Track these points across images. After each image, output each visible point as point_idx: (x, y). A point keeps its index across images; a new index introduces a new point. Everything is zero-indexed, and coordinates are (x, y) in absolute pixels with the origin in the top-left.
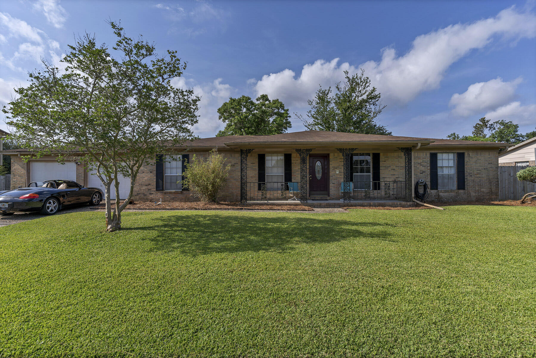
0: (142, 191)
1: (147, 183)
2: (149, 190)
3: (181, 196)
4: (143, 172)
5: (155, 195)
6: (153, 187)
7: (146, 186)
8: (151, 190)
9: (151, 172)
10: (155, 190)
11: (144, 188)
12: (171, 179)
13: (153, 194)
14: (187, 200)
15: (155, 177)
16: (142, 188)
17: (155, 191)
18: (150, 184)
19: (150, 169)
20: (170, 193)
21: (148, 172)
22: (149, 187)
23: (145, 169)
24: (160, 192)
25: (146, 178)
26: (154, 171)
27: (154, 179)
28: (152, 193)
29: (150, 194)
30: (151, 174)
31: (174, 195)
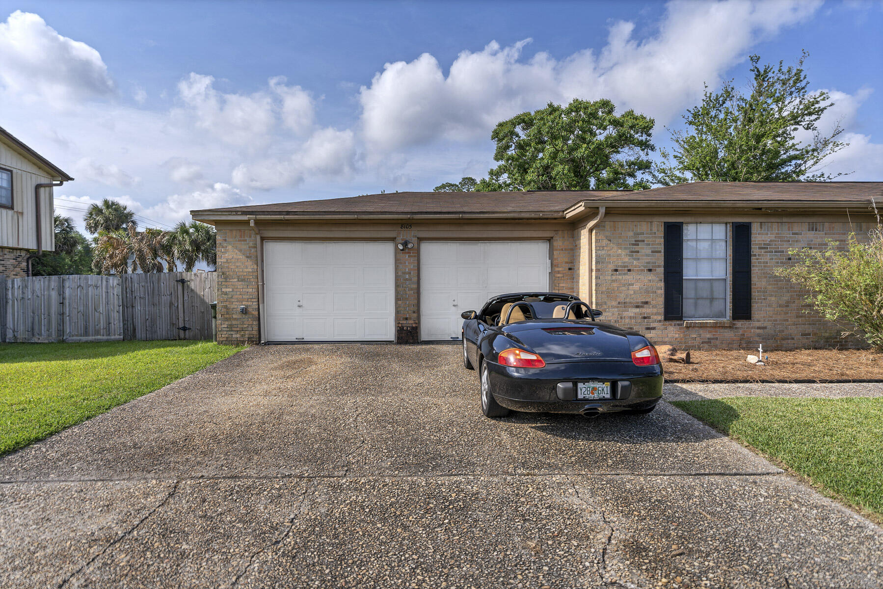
0: (627, 321)
1: (640, 299)
2: (645, 318)
3: (728, 334)
4: (629, 270)
5: (659, 332)
6: (655, 310)
7: (637, 307)
8: (649, 318)
9: (650, 270)
10: (662, 317)
11: (632, 312)
12: (696, 289)
13: (654, 328)
14: (744, 345)
15: (662, 284)
16: (625, 314)
17: (660, 321)
18: (647, 303)
19: (648, 263)
20: (703, 326)
21: (642, 270)
22: (644, 310)
23: (635, 262)
24: (673, 323)
25: (636, 287)
26: (659, 266)
27: (658, 288)
28: (652, 325)
29: (648, 329)
30: (651, 276)
31: (710, 332)
